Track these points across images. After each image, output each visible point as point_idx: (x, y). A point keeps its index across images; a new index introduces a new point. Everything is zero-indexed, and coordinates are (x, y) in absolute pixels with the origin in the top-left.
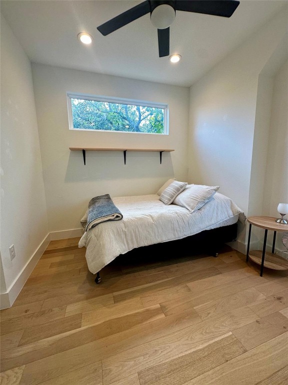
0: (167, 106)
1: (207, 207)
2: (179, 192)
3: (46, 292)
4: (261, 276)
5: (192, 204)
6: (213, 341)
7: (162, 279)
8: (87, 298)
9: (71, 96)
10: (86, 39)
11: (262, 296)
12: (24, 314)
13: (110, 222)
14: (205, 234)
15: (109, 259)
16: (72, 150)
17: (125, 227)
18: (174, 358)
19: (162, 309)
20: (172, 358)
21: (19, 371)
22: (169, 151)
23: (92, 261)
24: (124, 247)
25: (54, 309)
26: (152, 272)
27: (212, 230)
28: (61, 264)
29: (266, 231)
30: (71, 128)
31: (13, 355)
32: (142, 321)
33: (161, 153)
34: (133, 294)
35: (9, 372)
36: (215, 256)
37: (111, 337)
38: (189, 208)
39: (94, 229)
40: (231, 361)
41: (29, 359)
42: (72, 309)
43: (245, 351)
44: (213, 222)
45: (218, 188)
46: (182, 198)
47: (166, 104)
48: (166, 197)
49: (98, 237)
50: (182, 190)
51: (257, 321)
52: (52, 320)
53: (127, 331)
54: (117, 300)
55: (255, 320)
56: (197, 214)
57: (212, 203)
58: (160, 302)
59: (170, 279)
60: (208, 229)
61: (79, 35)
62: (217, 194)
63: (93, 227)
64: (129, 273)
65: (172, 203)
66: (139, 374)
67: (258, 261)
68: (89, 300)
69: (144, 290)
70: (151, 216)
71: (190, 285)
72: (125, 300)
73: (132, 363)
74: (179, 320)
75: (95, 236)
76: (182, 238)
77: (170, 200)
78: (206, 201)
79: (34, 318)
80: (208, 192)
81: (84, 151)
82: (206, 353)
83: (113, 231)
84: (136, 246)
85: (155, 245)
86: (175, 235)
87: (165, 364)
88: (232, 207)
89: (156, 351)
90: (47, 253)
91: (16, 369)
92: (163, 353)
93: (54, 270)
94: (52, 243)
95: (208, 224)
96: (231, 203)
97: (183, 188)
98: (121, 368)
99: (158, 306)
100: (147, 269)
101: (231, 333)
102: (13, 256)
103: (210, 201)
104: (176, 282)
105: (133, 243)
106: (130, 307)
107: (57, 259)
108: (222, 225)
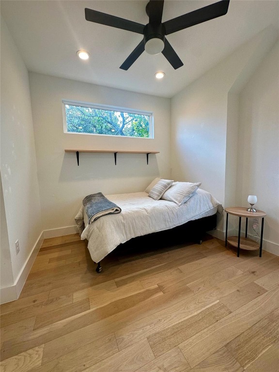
0: (152, 114)
1: (192, 200)
2: (167, 188)
3: (50, 283)
4: (238, 256)
5: (179, 199)
6: (205, 308)
7: (157, 265)
8: (91, 285)
9: (64, 103)
10: (84, 56)
11: (240, 272)
12: (33, 304)
13: (110, 216)
14: (191, 224)
15: (111, 248)
16: (67, 151)
17: (124, 220)
18: (175, 323)
19: (160, 288)
20: (173, 324)
21: (40, 350)
22: (154, 153)
23: (95, 251)
24: (123, 237)
25: (61, 297)
26: (148, 260)
27: (196, 220)
28: (59, 259)
29: (240, 218)
30: (66, 131)
31: (30, 338)
32: (144, 299)
33: (148, 154)
34: (133, 279)
35: (30, 351)
36: (199, 244)
37: (120, 313)
38: (176, 202)
39: (96, 222)
40: (221, 321)
41: (45, 340)
42: (78, 296)
43: (230, 313)
44: (197, 213)
45: (200, 184)
46: (169, 194)
47: (151, 112)
48: (155, 193)
49: (100, 229)
50: (169, 187)
51: (238, 291)
52: (62, 306)
53: (133, 308)
54: (119, 285)
55: (236, 290)
56: (184, 207)
57: (196, 196)
58: (157, 283)
59: (162, 264)
60: (193, 219)
61: (78, 52)
62: (199, 190)
63: (95, 220)
64: (126, 262)
65: (161, 199)
66: (148, 338)
67: (235, 244)
68: (93, 287)
69: (142, 275)
70: (145, 209)
71: (181, 267)
72: (126, 284)
73: (141, 331)
74: (175, 295)
75: (98, 228)
76: (172, 228)
77: (159, 196)
78: (191, 195)
79: (43, 307)
80: (192, 188)
81: (78, 153)
82: (201, 317)
83: (113, 223)
84: (133, 237)
85: (149, 235)
86: (166, 225)
87: (167, 329)
88: (212, 200)
89: (159, 320)
91: (37, 348)
92: (165, 322)
93: (54, 265)
94: (46, 241)
95: (193, 215)
96: (211, 197)
97: (170, 185)
98: (132, 336)
99: (156, 286)
100: (142, 258)
101: (218, 301)
102: (18, 251)
103: (193, 196)
104: (169, 267)
105: (130, 233)
106: (131, 289)
107: (55, 255)
108: (205, 216)
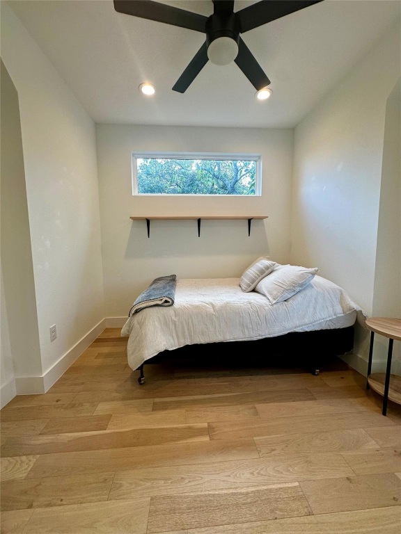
0: (259, 157)
1: (299, 298)
2: (264, 275)
3: (83, 383)
4: (384, 414)
5: (275, 293)
6: (265, 487)
7: (224, 393)
8: (124, 399)
9: (136, 156)
10: (148, 90)
11: (372, 445)
12: (54, 403)
13: (157, 308)
14: (293, 337)
15: (150, 353)
16: (134, 219)
17: (176, 316)
18: (203, 493)
19: (209, 431)
20: (199, 493)
21: (33, 459)
22: (261, 218)
23: (133, 353)
24: (172, 341)
25: (84, 404)
26: (214, 382)
27: (306, 333)
28: (108, 355)
29: (391, 341)
30: (135, 192)
31: (33, 442)
32: (178, 439)
33: (249, 221)
34: (178, 405)
35: (24, 458)
36: (314, 374)
37: (135, 449)
38: (270, 298)
39: (138, 314)
40: (282, 521)
41: (44, 450)
42: (103, 408)
43: (310, 514)
44: (307, 321)
45: (317, 271)
46: (264, 285)
47: (258, 155)
48: (245, 280)
49: (141, 324)
50: (267, 272)
51: (348, 479)
52: (79, 415)
53: (156, 446)
54: (156, 408)
55: (344, 476)
56: (282, 307)
57: (308, 292)
58: (208, 421)
59: (234, 394)
60: (299, 330)
61: (140, 85)
62: (317, 279)
63: (136, 312)
64: (183, 378)
65: (254, 291)
66: (152, 499)
68: (125, 402)
69: (194, 402)
70: (212, 304)
71: (260, 407)
72: (166, 409)
73: (149, 484)
74: (226, 448)
75: (139, 324)
76: (255, 339)
77: (249, 286)
78: (298, 289)
79: (63, 410)
80: (302, 276)
81: (148, 221)
82: (249, 500)
83: (160, 320)
84: (189, 343)
85: (215, 344)
86: (244, 333)
87: (188, 497)
88: (342, 300)
89: (182, 478)
90: (99, 341)
91: (31, 457)
92: (190, 484)
93: (99, 361)
94: (107, 330)
95: (297, 323)
96: (342, 294)
97: (270, 270)
98: (133, 487)
99: (205, 425)
100: (207, 377)
101: (297, 484)
102: (53, 338)
103: (304, 289)
104: (240, 400)
105: (184, 336)
106: (170, 419)
107: (106, 349)
108: (324, 327)
